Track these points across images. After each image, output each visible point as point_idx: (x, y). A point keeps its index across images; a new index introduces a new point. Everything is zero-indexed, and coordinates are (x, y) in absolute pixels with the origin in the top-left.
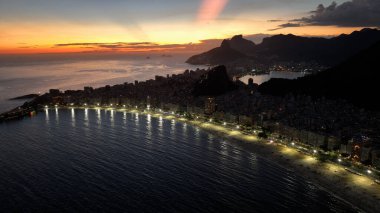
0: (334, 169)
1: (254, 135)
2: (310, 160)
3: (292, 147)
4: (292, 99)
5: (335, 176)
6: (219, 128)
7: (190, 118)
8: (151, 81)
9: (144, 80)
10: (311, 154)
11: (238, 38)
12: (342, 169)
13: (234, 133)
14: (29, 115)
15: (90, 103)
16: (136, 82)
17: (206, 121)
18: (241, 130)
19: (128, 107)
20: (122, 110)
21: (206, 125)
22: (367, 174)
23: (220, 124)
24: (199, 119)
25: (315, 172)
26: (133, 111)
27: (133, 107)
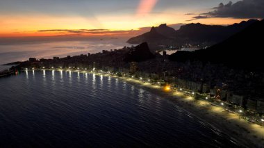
0: (202, 103)
1: (158, 85)
2: (190, 98)
3: (180, 91)
4: (189, 64)
5: (202, 107)
6: (137, 81)
7: (120, 75)
8: (100, 53)
9: (95, 53)
10: (191, 96)
11: (163, 26)
12: (208, 103)
13: (146, 84)
14: (15, 74)
15: (56, 67)
16: (89, 54)
17: (130, 77)
18: (151, 82)
19: (81, 69)
20: (76, 71)
21: (130, 79)
22: (221, 106)
23: (138, 79)
24: (126, 76)
25: (190, 105)
26: (84, 72)
27: (84, 70)
